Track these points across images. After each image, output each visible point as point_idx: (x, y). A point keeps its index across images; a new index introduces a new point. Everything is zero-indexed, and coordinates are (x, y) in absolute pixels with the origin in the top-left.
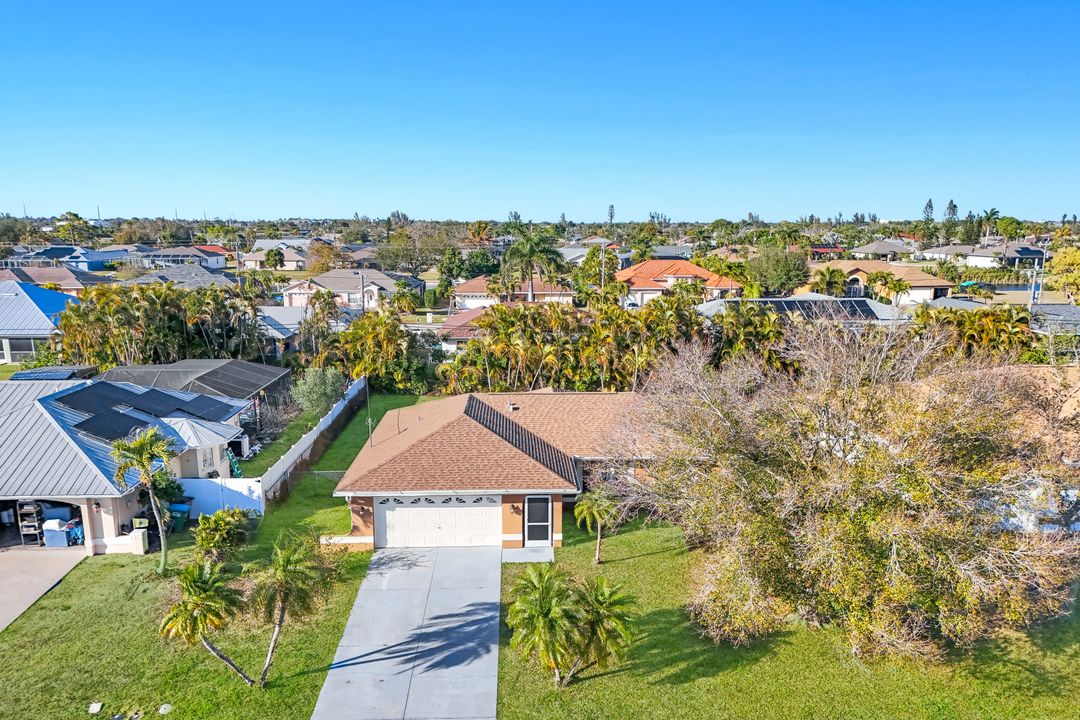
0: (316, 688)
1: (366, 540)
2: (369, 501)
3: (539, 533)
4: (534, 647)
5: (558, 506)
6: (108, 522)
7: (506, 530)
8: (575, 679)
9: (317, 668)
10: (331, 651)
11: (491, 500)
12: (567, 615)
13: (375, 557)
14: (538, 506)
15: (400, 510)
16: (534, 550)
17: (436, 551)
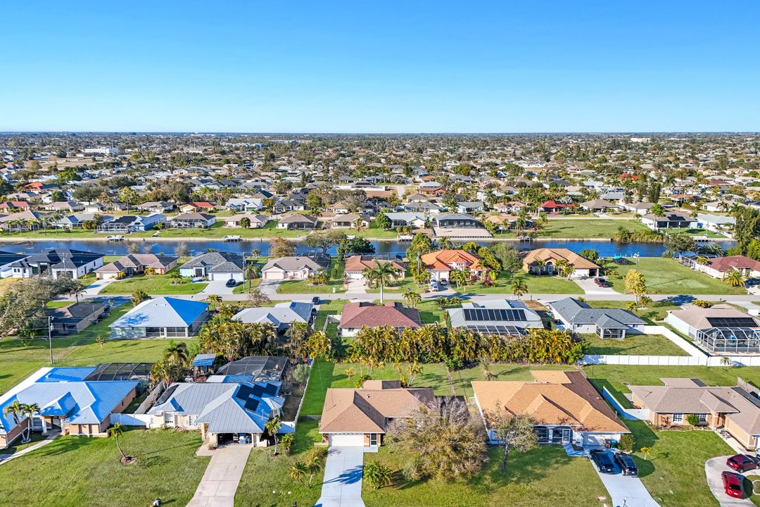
0: (321, 488)
1: (326, 444)
2: (328, 434)
3: (374, 443)
4: (368, 481)
5: (380, 436)
6: (258, 438)
7: (365, 442)
8: (379, 488)
9: (320, 484)
10: (323, 479)
11: (361, 434)
12: (376, 475)
13: (329, 450)
14: (374, 436)
15: (336, 436)
16: (372, 448)
17: (345, 447)
